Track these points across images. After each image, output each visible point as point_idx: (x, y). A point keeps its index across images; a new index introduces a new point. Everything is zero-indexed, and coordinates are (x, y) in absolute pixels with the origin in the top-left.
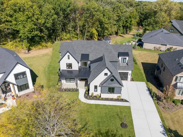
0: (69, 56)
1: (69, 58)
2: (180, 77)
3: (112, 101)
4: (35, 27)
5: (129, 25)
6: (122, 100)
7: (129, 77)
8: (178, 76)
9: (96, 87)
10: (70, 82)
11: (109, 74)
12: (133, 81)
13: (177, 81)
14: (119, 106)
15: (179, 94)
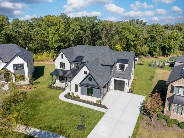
0: (62, 55)
1: (62, 58)
2: (178, 88)
3: (89, 104)
4: (60, 38)
5: (167, 47)
6: (100, 106)
7: (127, 87)
8: (175, 86)
9: (76, 86)
10: (63, 83)
11: (88, 72)
12: (132, 93)
13: (174, 93)
14: (92, 110)
15: (177, 112)
